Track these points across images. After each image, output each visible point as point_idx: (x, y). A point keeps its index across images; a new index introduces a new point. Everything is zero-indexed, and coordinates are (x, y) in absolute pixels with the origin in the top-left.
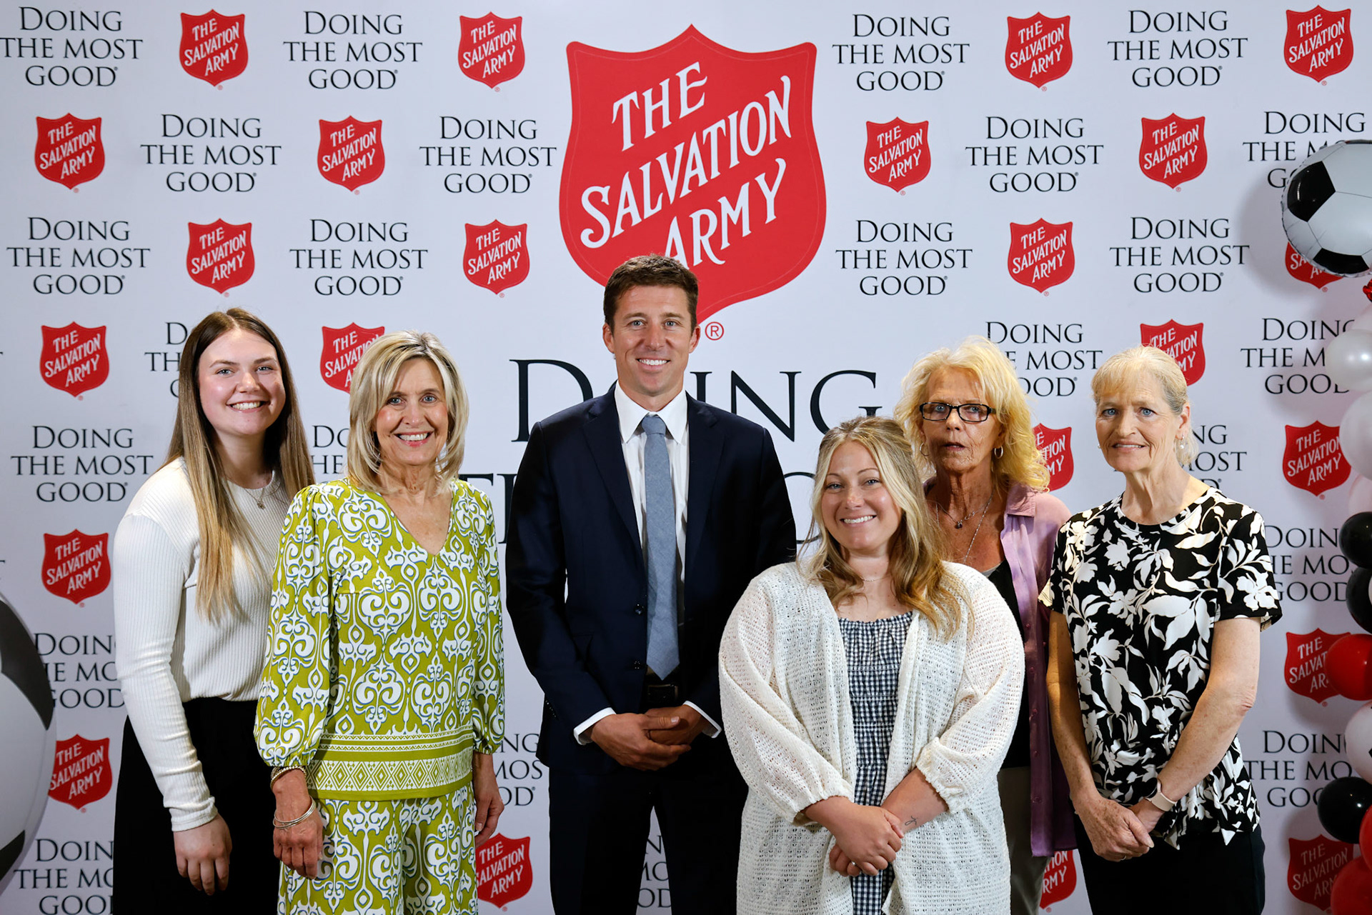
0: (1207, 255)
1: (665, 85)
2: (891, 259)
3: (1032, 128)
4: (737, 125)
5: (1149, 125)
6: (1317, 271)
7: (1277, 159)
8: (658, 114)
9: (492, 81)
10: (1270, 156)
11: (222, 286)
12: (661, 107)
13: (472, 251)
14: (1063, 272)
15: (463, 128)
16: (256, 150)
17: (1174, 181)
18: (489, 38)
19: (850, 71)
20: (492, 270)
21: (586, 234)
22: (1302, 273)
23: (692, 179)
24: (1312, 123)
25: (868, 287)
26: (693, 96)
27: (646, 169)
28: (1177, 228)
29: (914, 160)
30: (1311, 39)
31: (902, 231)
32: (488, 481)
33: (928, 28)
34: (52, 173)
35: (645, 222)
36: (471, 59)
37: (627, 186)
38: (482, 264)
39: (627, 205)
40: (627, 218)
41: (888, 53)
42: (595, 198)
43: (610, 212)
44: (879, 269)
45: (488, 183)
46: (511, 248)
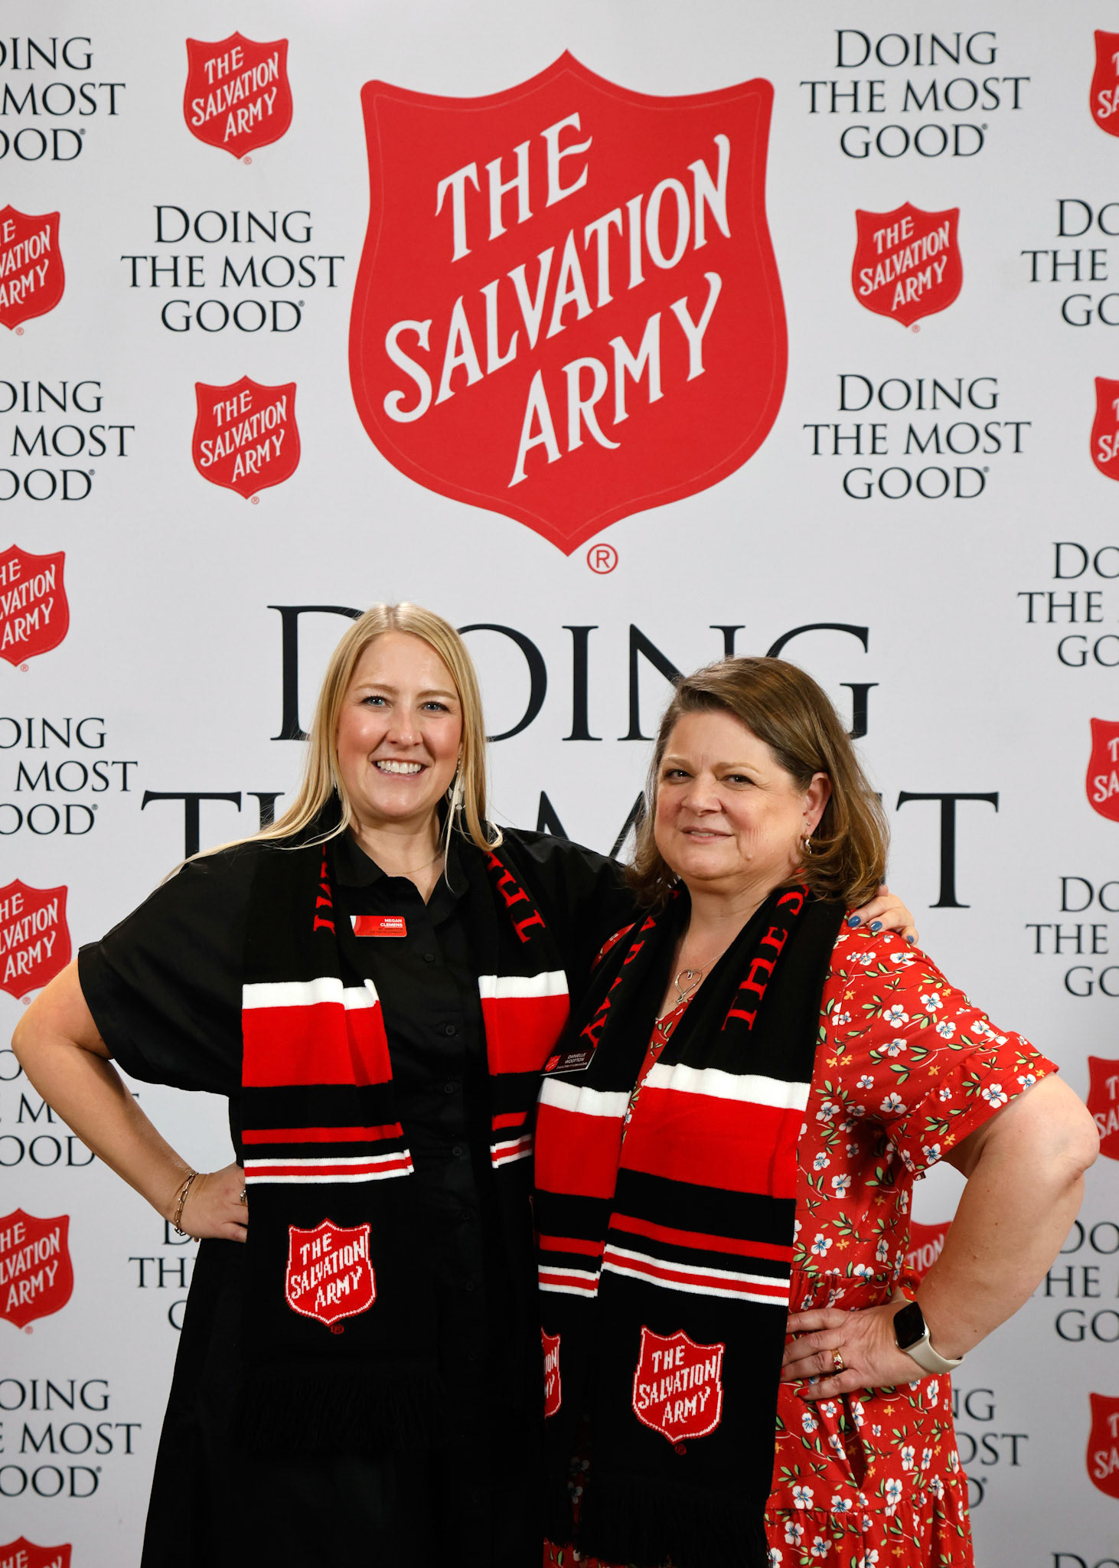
1: (522, 151)
2: (894, 438)
4: (642, 218)
8: (510, 200)
9: (239, 146)
12: (515, 190)
13: (206, 429)
15: (191, 226)
18: (234, 75)
19: (829, 125)
20: (239, 459)
21: (392, 399)
23: (565, 308)
25: (857, 486)
26: (569, 170)
27: (491, 291)
29: (934, 273)
31: (914, 393)
32: (233, 805)
33: (961, 51)
35: (489, 380)
36: (204, 110)
37: (459, 320)
38: (222, 450)
39: (459, 351)
40: (460, 372)
41: (892, 95)
42: (407, 341)
43: (432, 363)
44: (875, 456)
45: (232, 316)
46: (271, 422)
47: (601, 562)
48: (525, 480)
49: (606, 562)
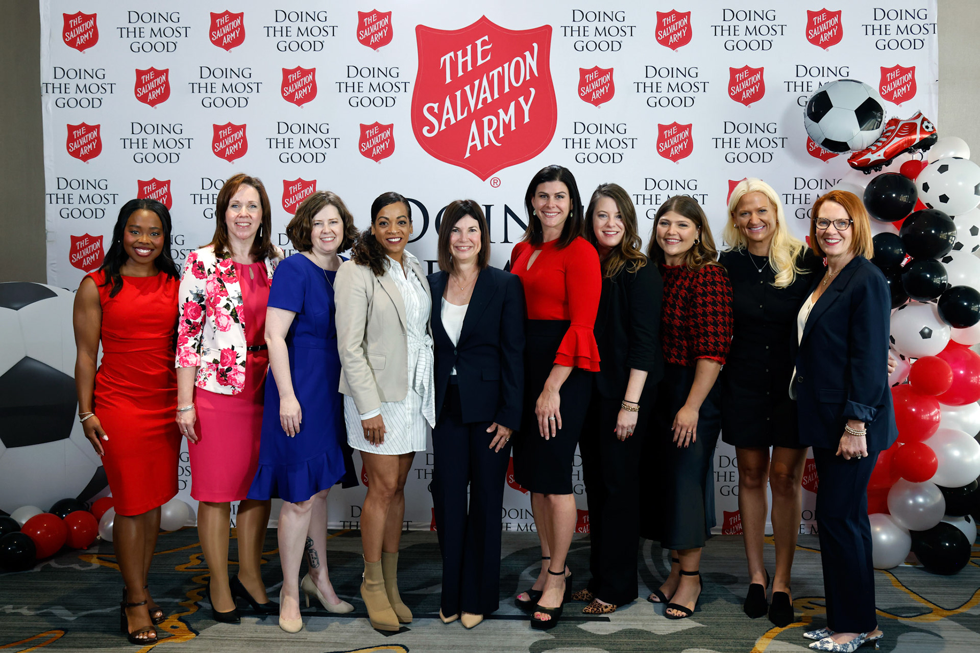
0: (765, 143)
1: (469, 48)
2: (592, 143)
3: (670, 72)
4: (509, 70)
5: (733, 72)
6: (823, 152)
7: (802, 91)
8: (465, 64)
9: (375, 46)
10: (799, 89)
11: (230, 158)
12: (467, 60)
14: (687, 151)
15: (359, 72)
16: (249, 85)
17: (747, 102)
18: (373, 23)
19: (570, 40)
20: (374, 149)
21: (425, 130)
22: (815, 153)
23: (483, 99)
24: (821, 71)
25: (580, 159)
26: (484, 54)
27: (458, 94)
28: (749, 128)
29: (605, 89)
30: (820, 26)
31: (599, 128)
33: (613, 17)
34: (143, 99)
35: (458, 123)
36: (364, 34)
37: (448, 103)
38: (369, 146)
39: (448, 113)
40: (448, 120)
41: (591, 31)
42: (431, 110)
43: (439, 117)
44: (586, 149)
45: (372, 102)
46: (385, 137)
48: (470, 156)
49: (496, 183)
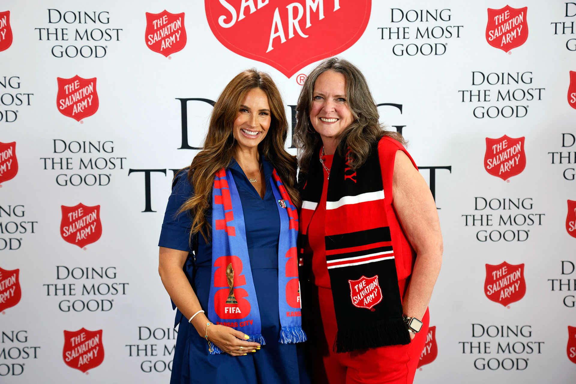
2: (412, 32)
13: (150, 30)
14: (521, 39)
20: (163, 42)
21: (221, 19)
25: (398, 51)
31: (419, 15)
32: (163, 174)
35: (258, 11)
38: (157, 38)
39: (247, 0)
40: (247, 8)
43: (237, 5)
44: (404, 39)
46: (175, 28)
47: (302, 81)
48: (273, 50)
